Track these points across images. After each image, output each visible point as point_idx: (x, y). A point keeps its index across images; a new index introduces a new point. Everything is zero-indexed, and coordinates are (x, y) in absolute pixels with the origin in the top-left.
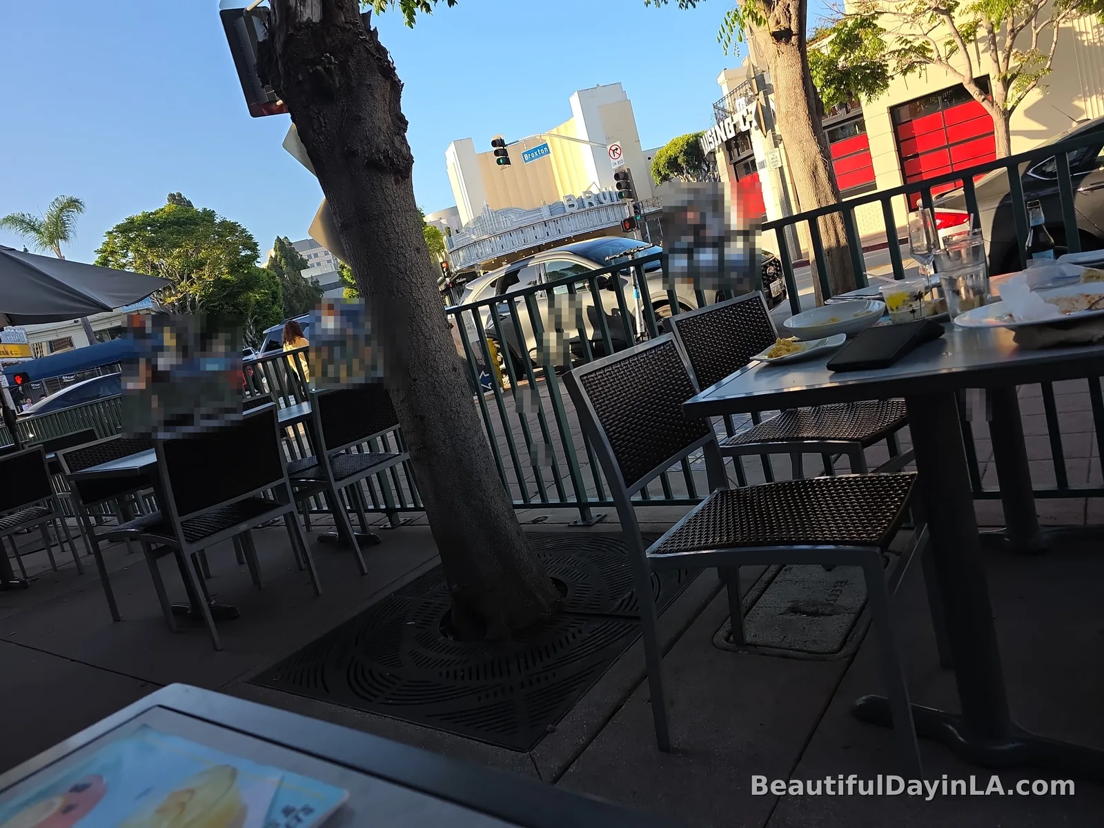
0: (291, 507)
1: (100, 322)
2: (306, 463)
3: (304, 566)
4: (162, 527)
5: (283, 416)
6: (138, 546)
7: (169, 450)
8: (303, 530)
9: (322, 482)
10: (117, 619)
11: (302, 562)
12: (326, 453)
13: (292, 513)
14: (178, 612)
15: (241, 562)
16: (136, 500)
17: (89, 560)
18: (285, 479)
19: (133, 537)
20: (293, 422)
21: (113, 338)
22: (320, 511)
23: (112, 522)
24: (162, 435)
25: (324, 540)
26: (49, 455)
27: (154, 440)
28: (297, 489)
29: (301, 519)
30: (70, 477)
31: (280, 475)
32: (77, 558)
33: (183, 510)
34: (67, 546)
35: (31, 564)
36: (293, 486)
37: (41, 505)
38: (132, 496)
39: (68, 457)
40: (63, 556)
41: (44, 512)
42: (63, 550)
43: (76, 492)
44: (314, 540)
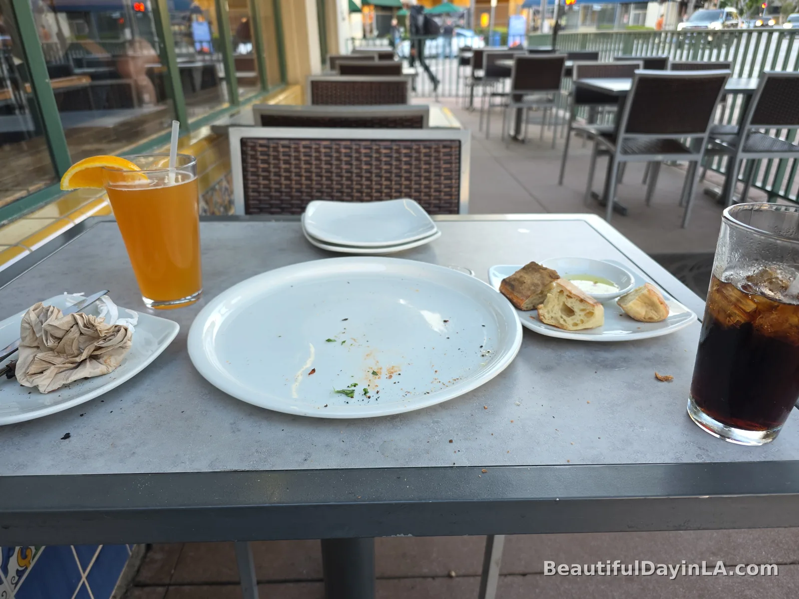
0: (699, 157)
2: (728, 129)
3: (684, 204)
4: (611, 136)
5: (730, 85)
6: (591, 145)
7: (643, 84)
8: (697, 179)
9: (732, 150)
10: (561, 183)
11: (683, 201)
12: (748, 126)
13: (696, 162)
14: (594, 196)
15: (644, 182)
16: (602, 113)
17: (561, 142)
18: (705, 135)
19: (590, 137)
20: (736, 92)
22: (718, 171)
23: (582, 121)
24: (641, 71)
25: (708, 193)
26: (568, 63)
27: (634, 73)
28: (710, 146)
29: (700, 170)
30: (574, 82)
31: (703, 131)
32: (554, 138)
33: (629, 130)
34: (552, 128)
35: (532, 130)
36: (709, 142)
37: (549, 95)
38: (600, 109)
39: (580, 67)
40: (548, 134)
41: (550, 101)
42: (549, 129)
43: (574, 94)
44: (701, 190)
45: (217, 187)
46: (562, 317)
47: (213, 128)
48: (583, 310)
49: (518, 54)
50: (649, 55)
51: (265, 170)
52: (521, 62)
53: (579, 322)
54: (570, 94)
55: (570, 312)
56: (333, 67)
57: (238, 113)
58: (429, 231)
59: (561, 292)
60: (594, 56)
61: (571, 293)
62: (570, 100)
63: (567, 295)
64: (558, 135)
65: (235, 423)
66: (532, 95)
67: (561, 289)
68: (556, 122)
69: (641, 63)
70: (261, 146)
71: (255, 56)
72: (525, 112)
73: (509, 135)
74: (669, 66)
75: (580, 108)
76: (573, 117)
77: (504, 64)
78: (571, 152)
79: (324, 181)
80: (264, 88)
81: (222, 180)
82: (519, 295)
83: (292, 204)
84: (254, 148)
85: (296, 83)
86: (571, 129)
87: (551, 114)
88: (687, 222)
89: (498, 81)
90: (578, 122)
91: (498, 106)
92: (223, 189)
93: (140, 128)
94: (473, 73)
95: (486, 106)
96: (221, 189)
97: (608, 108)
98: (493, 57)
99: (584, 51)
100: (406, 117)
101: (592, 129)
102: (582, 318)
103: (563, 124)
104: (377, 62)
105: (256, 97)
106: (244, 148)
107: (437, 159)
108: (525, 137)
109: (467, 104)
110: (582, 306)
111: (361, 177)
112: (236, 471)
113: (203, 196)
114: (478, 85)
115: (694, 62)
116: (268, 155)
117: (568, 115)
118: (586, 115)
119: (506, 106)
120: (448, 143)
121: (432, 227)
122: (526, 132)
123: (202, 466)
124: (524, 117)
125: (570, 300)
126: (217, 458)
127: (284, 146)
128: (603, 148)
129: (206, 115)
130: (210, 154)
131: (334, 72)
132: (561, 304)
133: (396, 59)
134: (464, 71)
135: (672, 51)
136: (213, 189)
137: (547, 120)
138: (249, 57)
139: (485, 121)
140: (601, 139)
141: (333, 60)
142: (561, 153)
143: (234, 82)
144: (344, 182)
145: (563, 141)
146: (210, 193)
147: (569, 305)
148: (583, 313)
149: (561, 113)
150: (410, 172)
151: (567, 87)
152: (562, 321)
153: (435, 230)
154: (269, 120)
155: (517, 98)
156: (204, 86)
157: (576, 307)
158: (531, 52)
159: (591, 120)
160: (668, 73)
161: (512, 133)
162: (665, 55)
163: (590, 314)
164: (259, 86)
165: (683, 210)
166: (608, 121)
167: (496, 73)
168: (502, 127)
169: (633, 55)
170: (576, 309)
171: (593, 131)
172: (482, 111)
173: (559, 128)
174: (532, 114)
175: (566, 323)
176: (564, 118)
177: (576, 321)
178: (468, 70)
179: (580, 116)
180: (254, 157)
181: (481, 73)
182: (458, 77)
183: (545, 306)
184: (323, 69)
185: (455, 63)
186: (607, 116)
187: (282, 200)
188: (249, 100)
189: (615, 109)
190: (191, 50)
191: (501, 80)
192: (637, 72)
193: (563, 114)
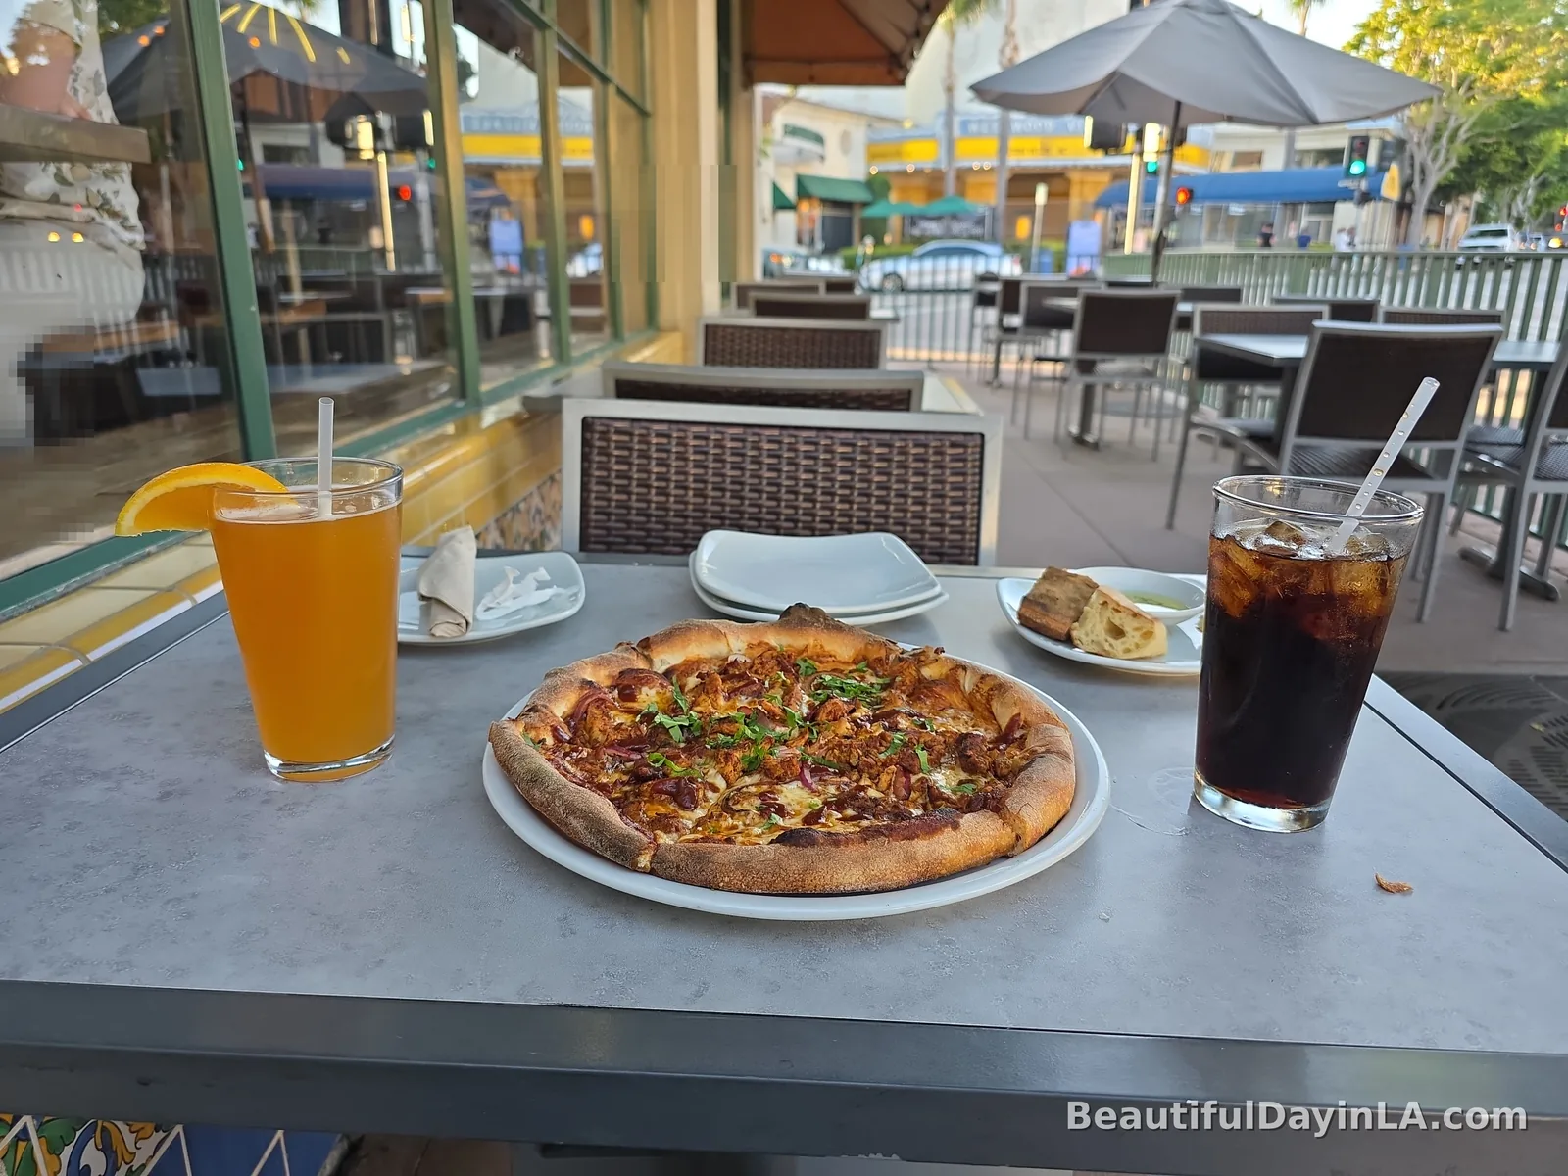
0: (1446, 486)
1: (1310, 140)
2: (1503, 435)
3: (1420, 576)
4: (1269, 442)
5: (1505, 351)
6: (1229, 457)
7: (1331, 347)
8: (1445, 529)
9: (1513, 475)
10: (1170, 526)
11: (1420, 569)
12: (1543, 431)
13: (1441, 496)
16: (1249, 398)
17: (1170, 450)
18: (1458, 446)
19: (1228, 442)
20: (1515, 366)
21: (1317, 162)
22: (1486, 514)
23: (1210, 411)
24: (1325, 324)
25: (1468, 557)
26: (1183, 307)
27: (1314, 327)
28: (1468, 467)
29: (1450, 512)
30: (1196, 341)
31: (1454, 437)
32: (1157, 442)
33: (1302, 431)
34: (1153, 422)
35: (1111, 427)
36: (1465, 459)
37: (1147, 362)
38: (1246, 390)
39: (1204, 313)
40: (1145, 433)
41: (1149, 374)
42: (1146, 425)
43: (1195, 362)
44: (1455, 550)
45: (522, 506)
46: (1107, 641)
47: (527, 401)
48: (1137, 629)
49: (1086, 288)
50: (1340, 295)
51: (621, 475)
52: (1092, 303)
53: (1132, 647)
54: (1187, 363)
55: (1118, 632)
56: (742, 302)
57: (569, 376)
58: (927, 590)
59: (1105, 603)
60: (1234, 295)
61: (1119, 605)
62: (1186, 374)
63: (1114, 609)
64: (1165, 436)
65: (566, 919)
66: (1113, 360)
67: (1105, 599)
68: (1160, 412)
69: (1326, 309)
70: (619, 432)
71: (604, 282)
72: (1099, 391)
73: (1070, 433)
74: (1381, 316)
75: (1206, 388)
76: (1193, 405)
77: (1060, 306)
78: (1189, 469)
79: (728, 498)
80: (617, 335)
81: (531, 494)
82: (1058, 618)
83: (667, 539)
84: (604, 436)
85: (674, 329)
86: (1189, 425)
87: (1150, 396)
88: (1427, 611)
89: (1049, 336)
90: (1203, 413)
91: (1047, 379)
92: (533, 510)
93: (392, 398)
94: (1000, 321)
95: (1025, 380)
96: (528, 511)
97: (1261, 389)
98: (1037, 292)
99: (1212, 286)
100: (879, 391)
101: (1232, 427)
102: (1136, 640)
103: (1174, 416)
104: (822, 296)
105: (601, 350)
106: (588, 435)
107: (939, 466)
108: (1099, 439)
109: (989, 377)
110: (1136, 624)
111: (796, 493)
112: (568, 1007)
113: (497, 521)
114: (1009, 341)
115: (1429, 310)
116: (630, 449)
117: (1183, 401)
118: (1218, 403)
119: (1064, 380)
120: (961, 439)
121: (933, 585)
122: (1101, 430)
123: (506, 992)
124: (1097, 401)
125: (1117, 615)
126: (533, 982)
127: (659, 435)
128: (1253, 462)
129: (512, 379)
130: (515, 447)
131: (744, 312)
132: (1105, 621)
133: (858, 292)
134: (984, 317)
135: (1386, 289)
136: (515, 509)
137: (1143, 409)
138: (593, 282)
139: (1022, 405)
140: (1248, 444)
141: (743, 291)
142: (1172, 470)
143: (565, 324)
144: (764, 501)
145: (1175, 448)
146: (509, 516)
147: (1117, 622)
148: (1137, 634)
149: (1169, 396)
150: (888, 489)
151: (1182, 347)
152: (1107, 647)
153: (937, 589)
154: (628, 389)
155: (1086, 367)
156: (507, 329)
157: (1129, 625)
158: (1112, 285)
159: (1229, 411)
160: (1378, 327)
161: (1074, 429)
162: (1372, 296)
163: (1148, 635)
164: (607, 331)
165: (1420, 587)
166: (1263, 415)
167: (1045, 321)
168: (1056, 418)
169: (1310, 294)
170: (1127, 629)
171: (1234, 431)
172: (1016, 388)
173: (1166, 424)
174: (1112, 396)
175: (1113, 648)
176: (1175, 406)
177: (1127, 646)
178: (991, 314)
179: (1207, 404)
180: (604, 452)
181: (1015, 321)
182: (972, 326)
183: (1080, 626)
184: (723, 306)
185: (967, 302)
186: (1260, 403)
187: (648, 531)
188: (589, 355)
189: (1276, 391)
190: (487, 268)
191: (1054, 333)
192: (1317, 324)
193: (1172, 398)
